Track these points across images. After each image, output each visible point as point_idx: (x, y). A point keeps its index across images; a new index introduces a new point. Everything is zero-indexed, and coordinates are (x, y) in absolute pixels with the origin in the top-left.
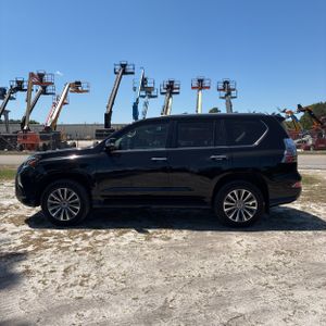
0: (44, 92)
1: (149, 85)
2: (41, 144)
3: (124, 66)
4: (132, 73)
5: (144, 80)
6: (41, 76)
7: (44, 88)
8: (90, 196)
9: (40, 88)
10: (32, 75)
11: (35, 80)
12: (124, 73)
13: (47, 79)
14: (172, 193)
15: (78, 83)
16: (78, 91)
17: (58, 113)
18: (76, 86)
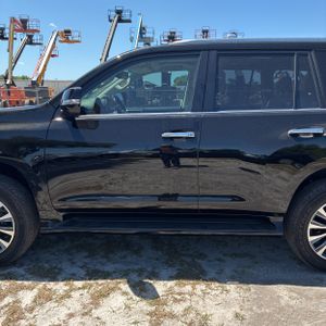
0: (30, 42)
1: (147, 35)
2: (27, 101)
3: (119, 12)
4: (129, 21)
5: (142, 29)
6: (24, 22)
7: (30, 37)
8: (36, 212)
9: (25, 38)
10: (13, 20)
11: (18, 27)
12: (120, 20)
13: (31, 25)
14: (204, 205)
15: (68, 32)
16: (67, 41)
17: (45, 66)
18: (66, 35)
